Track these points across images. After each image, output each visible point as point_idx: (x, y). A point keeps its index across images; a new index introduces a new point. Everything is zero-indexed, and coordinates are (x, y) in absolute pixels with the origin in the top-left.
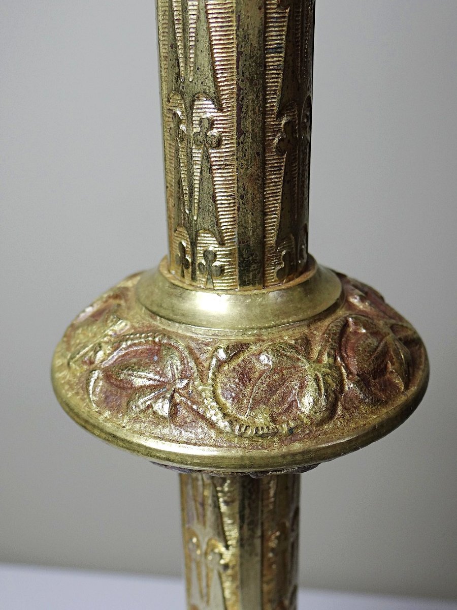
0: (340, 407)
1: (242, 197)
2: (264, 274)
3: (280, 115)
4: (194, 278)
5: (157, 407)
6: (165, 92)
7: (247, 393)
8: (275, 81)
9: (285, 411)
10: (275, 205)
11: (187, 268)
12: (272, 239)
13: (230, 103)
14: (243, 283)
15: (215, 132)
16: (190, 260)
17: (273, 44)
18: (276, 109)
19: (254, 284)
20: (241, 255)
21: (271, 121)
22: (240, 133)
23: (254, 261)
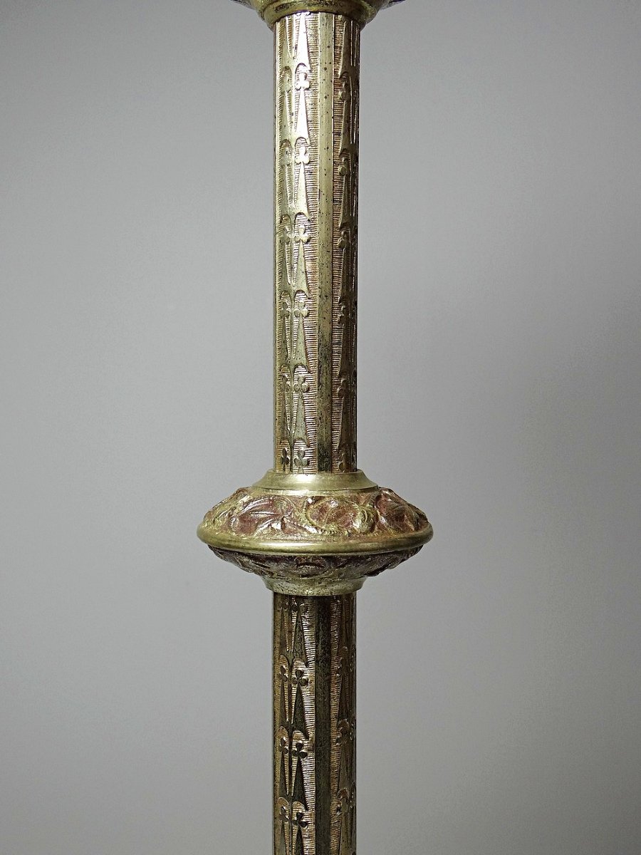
0: (376, 528)
1: (320, 419)
2: (332, 466)
3: (340, 376)
4: (291, 469)
5: (274, 525)
6: (278, 367)
7: (325, 517)
8: (337, 360)
9: (347, 526)
10: (338, 425)
11: (287, 463)
12: (336, 446)
13: (315, 369)
14: (320, 470)
15: (306, 384)
16: (289, 458)
17: (336, 340)
18: (338, 373)
19: (326, 471)
20: (319, 452)
21: (335, 379)
22: (320, 384)
23: (327, 456)
